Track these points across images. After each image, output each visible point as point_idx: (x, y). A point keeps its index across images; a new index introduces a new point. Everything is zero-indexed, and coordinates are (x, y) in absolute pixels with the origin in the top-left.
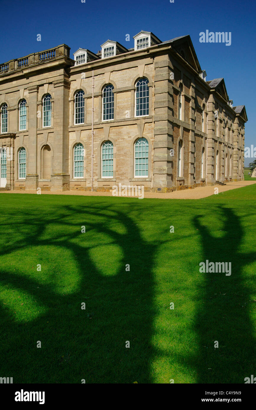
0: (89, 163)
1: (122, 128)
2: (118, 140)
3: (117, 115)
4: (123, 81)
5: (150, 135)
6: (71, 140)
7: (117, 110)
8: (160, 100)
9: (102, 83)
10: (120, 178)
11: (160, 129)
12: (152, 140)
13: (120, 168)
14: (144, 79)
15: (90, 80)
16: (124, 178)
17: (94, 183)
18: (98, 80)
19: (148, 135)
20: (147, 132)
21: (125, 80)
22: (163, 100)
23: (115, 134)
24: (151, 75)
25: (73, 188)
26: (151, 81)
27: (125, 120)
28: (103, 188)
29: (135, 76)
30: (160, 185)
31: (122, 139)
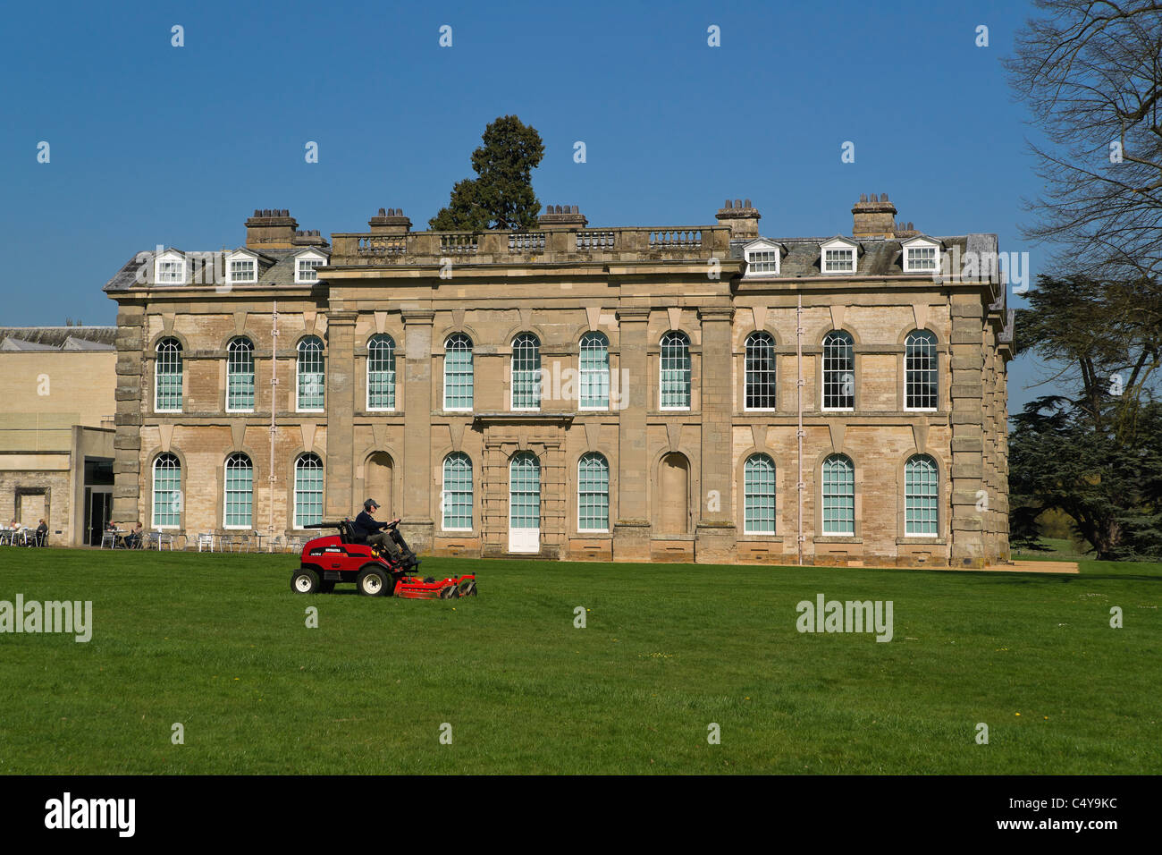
0: (791, 502)
1: (874, 430)
2: (866, 456)
3: (862, 402)
4: (876, 331)
5: (942, 450)
6: (738, 444)
7: (862, 391)
8: (964, 383)
9: (825, 325)
10: (873, 536)
11: (966, 441)
12: (946, 460)
13: (872, 514)
14: (928, 333)
15: (791, 314)
16: (882, 536)
17: (804, 546)
18: (812, 318)
19: (936, 449)
20: (934, 445)
21: (882, 328)
22: (970, 383)
23: (859, 442)
24: (942, 329)
25: (747, 556)
26: (945, 341)
27: (883, 414)
28: (831, 557)
29: (906, 325)
30: (969, 553)
31: (875, 453)
